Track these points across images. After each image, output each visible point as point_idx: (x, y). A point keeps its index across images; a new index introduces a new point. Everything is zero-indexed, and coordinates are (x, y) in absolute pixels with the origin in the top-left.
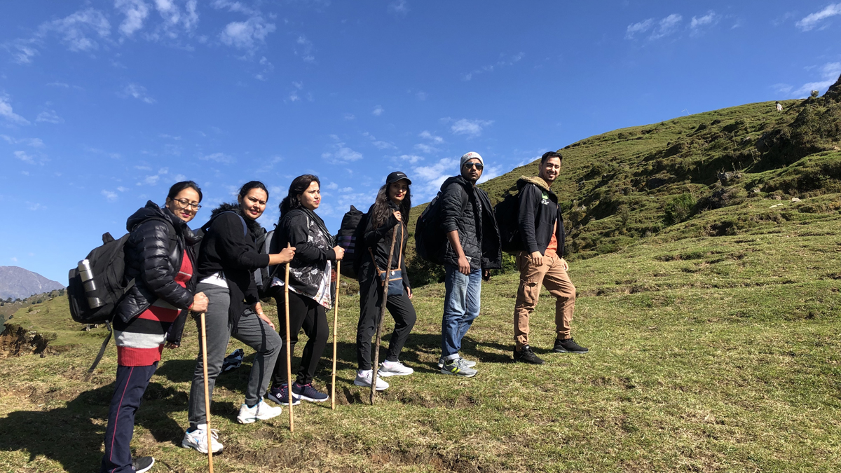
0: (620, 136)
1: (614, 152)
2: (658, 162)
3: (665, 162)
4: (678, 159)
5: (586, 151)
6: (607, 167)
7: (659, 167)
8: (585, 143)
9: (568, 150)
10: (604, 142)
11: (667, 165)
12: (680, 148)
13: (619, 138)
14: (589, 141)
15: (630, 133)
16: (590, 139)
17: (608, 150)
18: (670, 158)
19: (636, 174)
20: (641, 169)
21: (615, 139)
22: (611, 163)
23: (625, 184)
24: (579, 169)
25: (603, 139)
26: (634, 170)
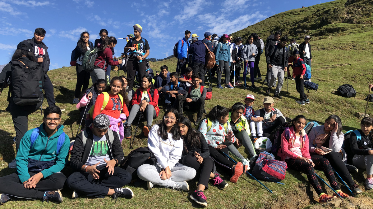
0: (291, 13)
1: (287, 20)
2: (299, 25)
3: (302, 25)
4: (306, 23)
5: (277, 19)
6: (283, 26)
7: (299, 27)
8: (277, 16)
9: (270, 19)
10: (284, 16)
11: (302, 26)
12: (308, 19)
13: (291, 14)
14: (278, 15)
15: (295, 12)
16: (279, 14)
17: (285, 19)
18: (303, 23)
19: (291, 29)
20: (293, 27)
21: (289, 14)
22: (284, 25)
23: (287, 33)
24: (273, 27)
25: (284, 14)
26: (291, 28)
